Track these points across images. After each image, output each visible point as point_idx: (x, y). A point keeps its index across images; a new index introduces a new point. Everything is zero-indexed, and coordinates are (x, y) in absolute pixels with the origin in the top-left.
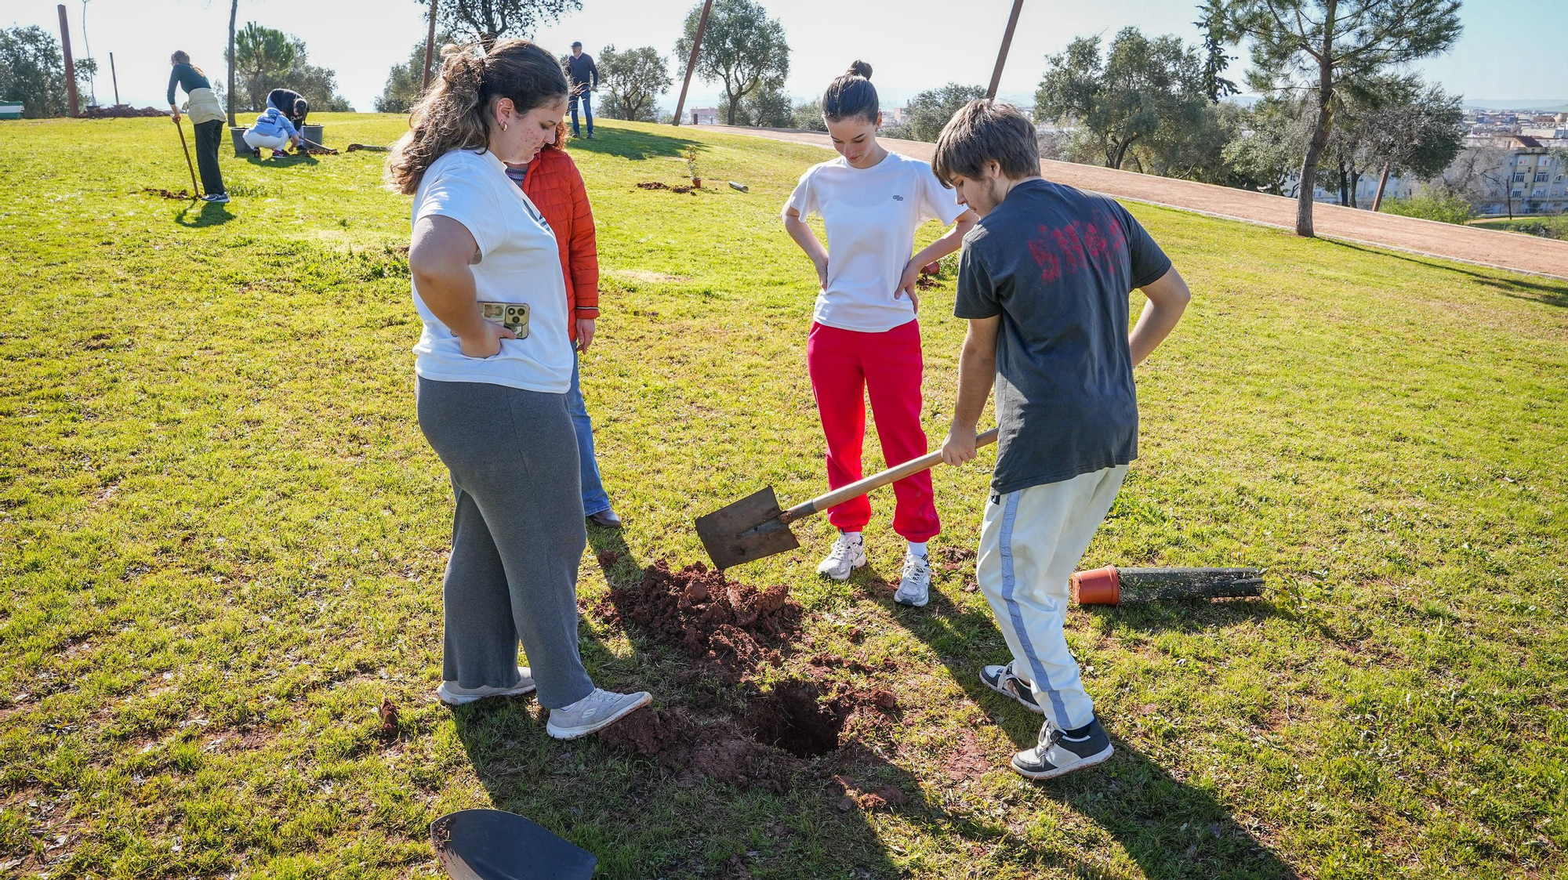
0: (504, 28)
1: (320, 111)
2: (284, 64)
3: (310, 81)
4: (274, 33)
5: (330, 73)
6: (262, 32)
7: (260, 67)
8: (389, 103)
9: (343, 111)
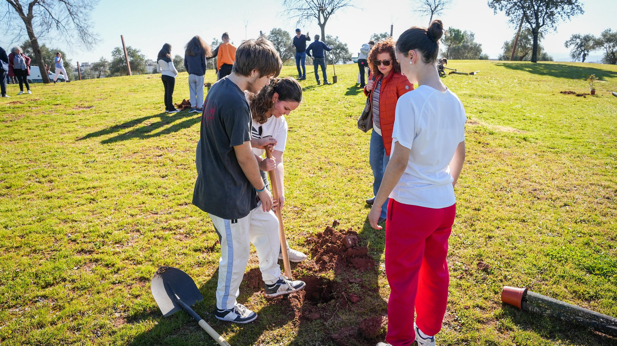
0: (543, 24)
1: (474, 59)
2: (460, 42)
3: (471, 48)
4: (458, 31)
5: (480, 45)
6: (454, 31)
7: (451, 43)
8: (504, 57)
9: (486, 59)
